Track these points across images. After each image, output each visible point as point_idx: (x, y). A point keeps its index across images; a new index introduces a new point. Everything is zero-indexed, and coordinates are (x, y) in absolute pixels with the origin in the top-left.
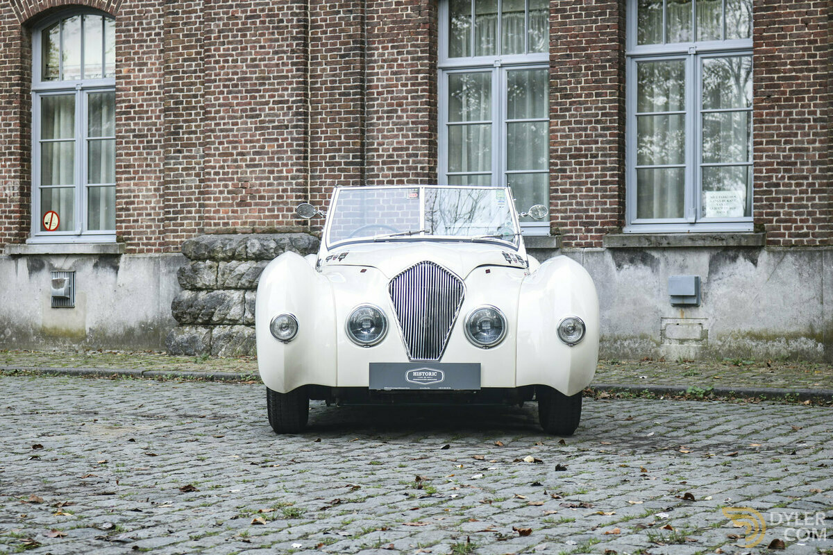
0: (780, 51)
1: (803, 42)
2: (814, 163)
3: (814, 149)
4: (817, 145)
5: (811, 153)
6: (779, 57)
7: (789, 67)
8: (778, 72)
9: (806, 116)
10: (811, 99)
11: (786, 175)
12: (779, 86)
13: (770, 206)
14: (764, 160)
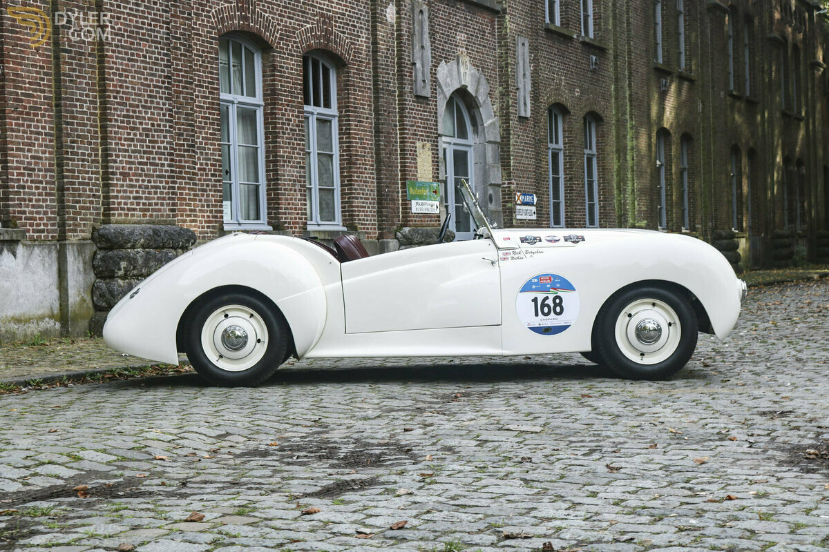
0: (22, 70)
1: (36, 66)
2: (46, 170)
3: (46, 158)
4: (47, 155)
5: (44, 161)
6: (20, 76)
7: (27, 85)
8: (21, 88)
9: (40, 130)
10: (43, 116)
11: (29, 179)
12: (21, 101)
13: (20, 206)
14: (15, 164)
